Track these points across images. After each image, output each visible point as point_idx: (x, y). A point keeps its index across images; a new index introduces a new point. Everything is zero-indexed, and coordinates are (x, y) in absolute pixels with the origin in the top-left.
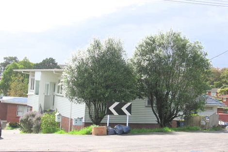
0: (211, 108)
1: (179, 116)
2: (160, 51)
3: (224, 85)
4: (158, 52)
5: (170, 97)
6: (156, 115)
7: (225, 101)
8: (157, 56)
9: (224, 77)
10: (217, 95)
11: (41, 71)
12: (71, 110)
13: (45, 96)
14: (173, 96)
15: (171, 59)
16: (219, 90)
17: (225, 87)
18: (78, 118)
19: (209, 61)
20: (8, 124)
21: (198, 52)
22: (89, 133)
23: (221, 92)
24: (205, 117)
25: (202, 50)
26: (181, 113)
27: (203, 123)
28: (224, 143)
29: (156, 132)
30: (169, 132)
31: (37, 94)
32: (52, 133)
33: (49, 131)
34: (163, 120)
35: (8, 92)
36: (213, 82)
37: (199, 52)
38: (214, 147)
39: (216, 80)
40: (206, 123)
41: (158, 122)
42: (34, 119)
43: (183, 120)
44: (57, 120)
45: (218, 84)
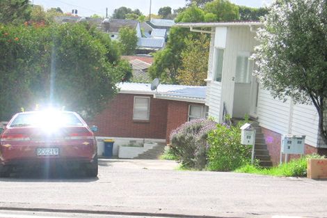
11: (228, 27)
12: (291, 117)
13: (236, 84)
18: (294, 137)
20: (167, 148)
22: (300, 174)
31: (219, 79)
32: (230, 170)
33: (225, 167)
35: (178, 74)
42: (198, 137)
44: (243, 141)
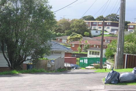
0: (60, 53)
1: (28, 60)
2: (10, 4)
3: (73, 33)
4: (7, 5)
5: (19, 44)
6: (7, 60)
7: (74, 46)
8: (7, 8)
9: (73, 27)
10: (67, 42)
14: (22, 43)
15: (20, 11)
16: (69, 37)
17: (74, 35)
19: (53, 14)
21: (43, 5)
23: (71, 39)
24: (51, 61)
25: (48, 4)
26: (29, 58)
27: (49, 66)
28: (59, 84)
29: (5, 74)
30: (16, 74)
34: (13, 64)
36: (64, 31)
37: (45, 5)
38: (49, 87)
39: (66, 29)
40: (52, 66)
41: (9, 65)
43: (32, 63)
45: (68, 32)
